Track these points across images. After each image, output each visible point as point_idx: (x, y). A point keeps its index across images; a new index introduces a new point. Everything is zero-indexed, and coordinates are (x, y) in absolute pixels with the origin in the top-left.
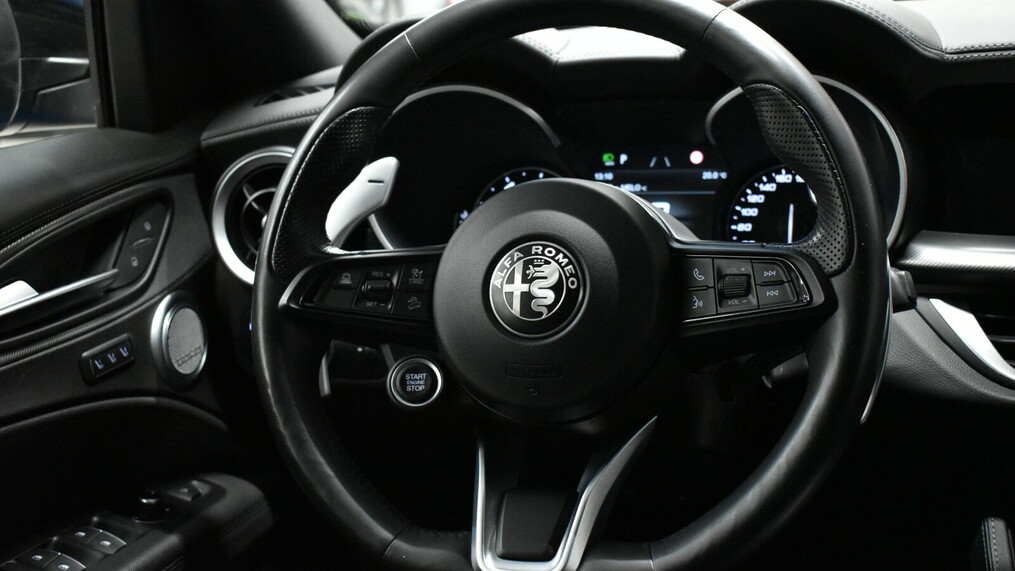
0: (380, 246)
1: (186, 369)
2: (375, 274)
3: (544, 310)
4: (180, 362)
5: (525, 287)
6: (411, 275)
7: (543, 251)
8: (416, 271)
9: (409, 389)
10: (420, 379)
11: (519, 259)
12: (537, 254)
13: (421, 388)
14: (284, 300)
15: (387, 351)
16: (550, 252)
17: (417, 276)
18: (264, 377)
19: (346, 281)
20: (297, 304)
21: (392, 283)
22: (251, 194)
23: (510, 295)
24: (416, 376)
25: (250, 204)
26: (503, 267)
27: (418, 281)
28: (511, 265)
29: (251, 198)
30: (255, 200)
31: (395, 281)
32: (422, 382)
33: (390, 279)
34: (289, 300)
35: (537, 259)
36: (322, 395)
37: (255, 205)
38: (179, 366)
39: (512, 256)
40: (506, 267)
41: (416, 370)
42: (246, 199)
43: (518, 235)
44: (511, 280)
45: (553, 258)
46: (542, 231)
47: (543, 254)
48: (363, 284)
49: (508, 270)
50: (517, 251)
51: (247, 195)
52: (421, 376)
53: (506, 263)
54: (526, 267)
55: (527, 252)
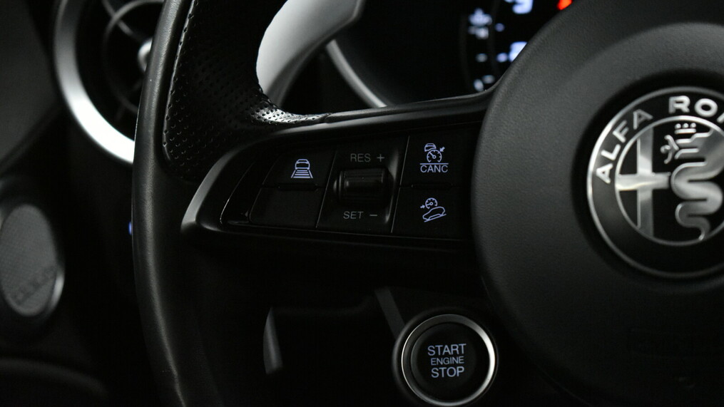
0: (361, 103)
1: (29, 307)
2: (356, 157)
3: (704, 224)
4: (20, 297)
5: (660, 180)
6: (423, 157)
7: (692, 106)
8: (431, 149)
9: (435, 374)
10: (455, 355)
11: (643, 124)
12: (679, 112)
13: (457, 372)
14: (190, 216)
15: (386, 300)
16: (706, 108)
17: (434, 159)
18: (166, 363)
19: (302, 173)
20: (216, 223)
21: (388, 174)
22: (117, 8)
23: (630, 196)
24: (447, 350)
25: (116, 28)
26: (611, 143)
27: (439, 167)
28: (628, 137)
29: (117, 16)
30: (125, 18)
31: (394, 170)
32: (459, 360)
33: (385, 166)
34: (200, 215)
35: (682, 123)
36: (267, 371)
37: (125, 28)
38: (19, 303)
39: (628, 118)
40: (618, 142)
41: (444, 335)
42: (108, 18)
43: (637, 76)
44: (630, 167)
45: (713, 119)
46: (687, 66)
47: (692, 112)
48: (336, 177)
49: (623, 145)
50: (636, 108)
51: (110, 9)
52: (455, 348)
53: (616, 133)
54: (659, 140)
55: (659, 108)
